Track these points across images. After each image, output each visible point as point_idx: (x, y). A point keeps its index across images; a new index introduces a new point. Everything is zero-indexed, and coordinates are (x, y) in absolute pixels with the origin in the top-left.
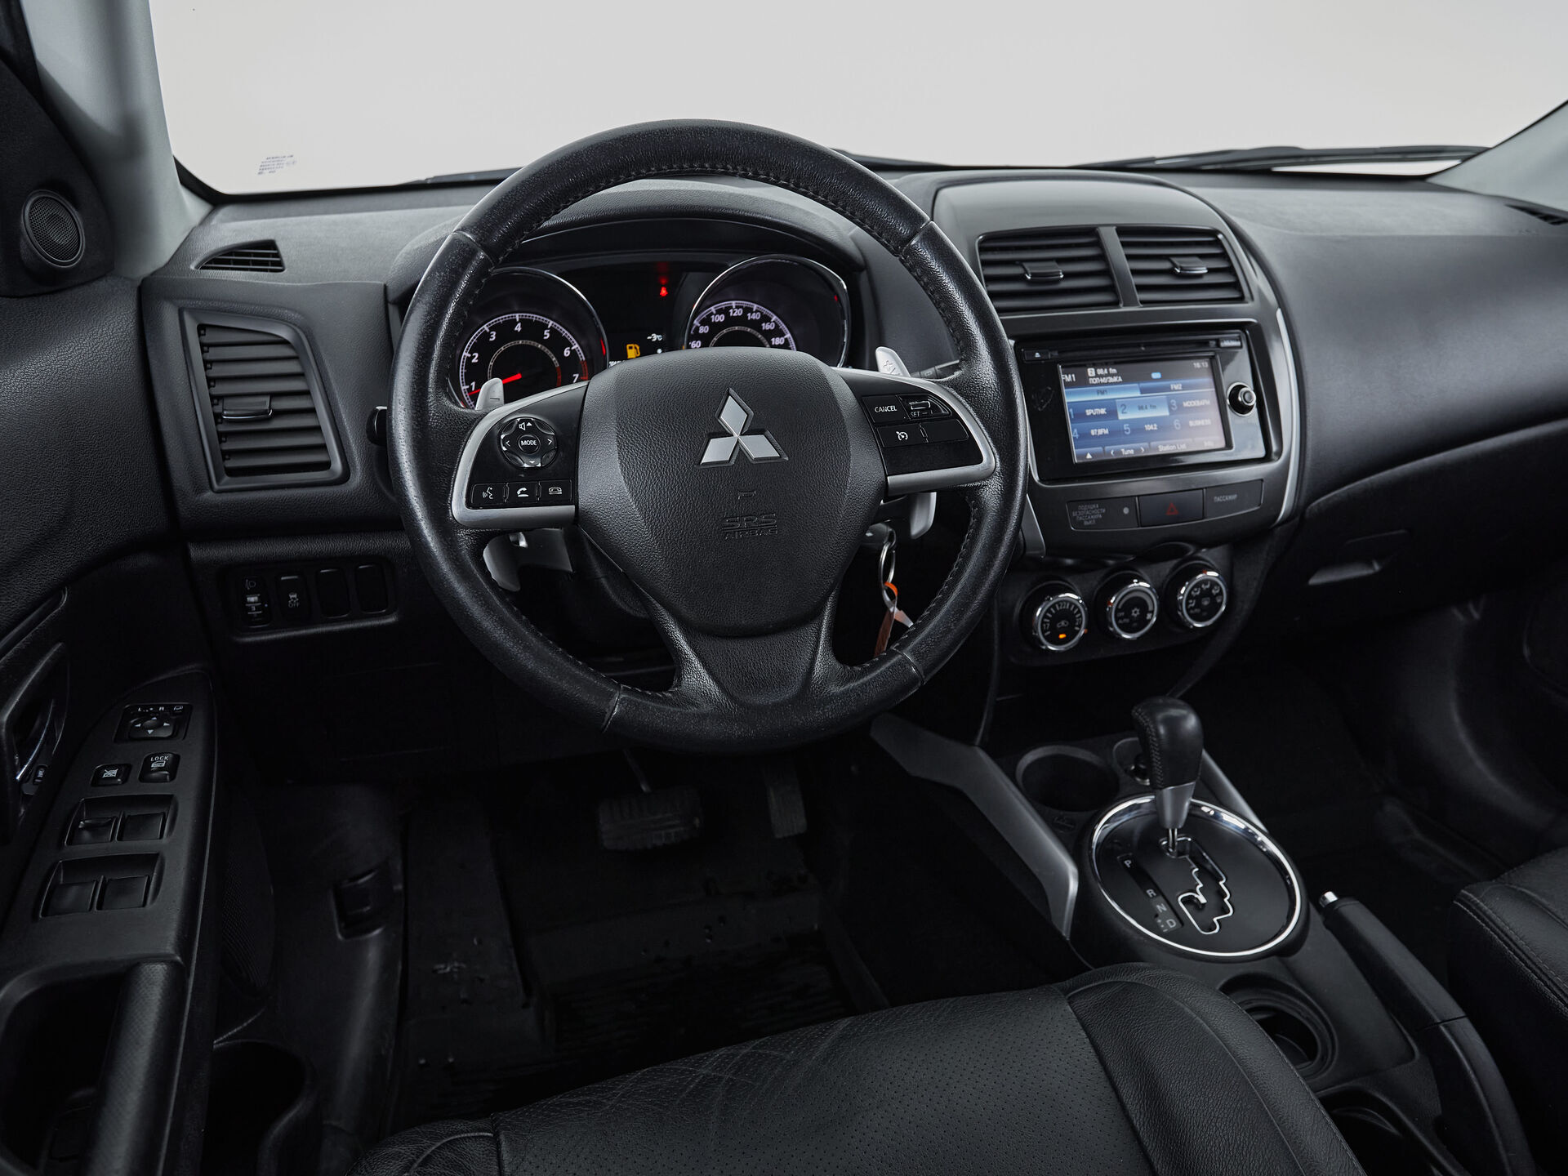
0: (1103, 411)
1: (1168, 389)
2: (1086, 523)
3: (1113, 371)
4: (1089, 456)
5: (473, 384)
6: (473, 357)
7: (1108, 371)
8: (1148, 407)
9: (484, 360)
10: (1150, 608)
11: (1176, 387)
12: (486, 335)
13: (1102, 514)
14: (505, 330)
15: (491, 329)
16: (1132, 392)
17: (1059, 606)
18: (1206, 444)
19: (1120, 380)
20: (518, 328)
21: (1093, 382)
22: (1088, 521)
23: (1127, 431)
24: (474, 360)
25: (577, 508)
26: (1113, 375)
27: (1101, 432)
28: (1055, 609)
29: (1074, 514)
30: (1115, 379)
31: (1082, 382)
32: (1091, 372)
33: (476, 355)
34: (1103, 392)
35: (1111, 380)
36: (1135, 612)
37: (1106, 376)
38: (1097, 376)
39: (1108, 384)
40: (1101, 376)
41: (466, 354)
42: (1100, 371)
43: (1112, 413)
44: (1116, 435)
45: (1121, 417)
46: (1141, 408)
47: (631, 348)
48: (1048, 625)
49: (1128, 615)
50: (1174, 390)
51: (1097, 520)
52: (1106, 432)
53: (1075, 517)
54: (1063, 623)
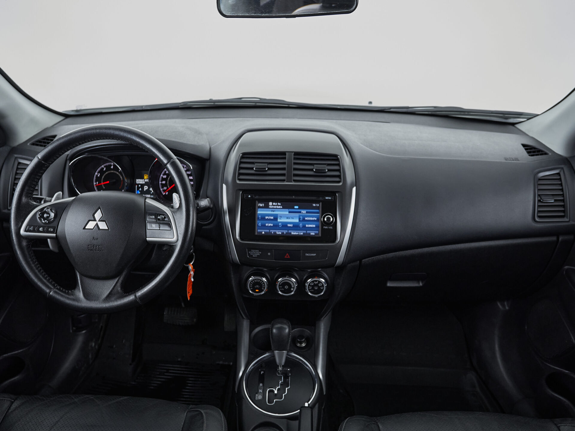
0: (272, 218)
1: (300, 212)
2: (253, 256)
3: (280, 204)
4: (263, 233)
5: (97, 183)
6: (98, 175)
7: (277, 204)
8: (291, 218)
9: (101, 176)
10: (293, 286)
11: (304, 212)
12: (103, 169)
13: (260, 254)
14: (108, 167)
15: (104, 167)
16: (286, 212)
17: (256, 280)
18: (311, 234)
19: (281, 207)
20: (112, 167)
21: (271, 207)
22: (254, 255)
23: (280, 226)
24: (99, 176)
25: (56, 235)
26: (279, 206)
27: (270, 225)
28: (254, 281)
29: (249, 252)
30: (279, 207)
31: (267, 207)
32: (270, 203)
33: (99, 174)
34: (273, 211)
35: (278, 207)
36: (286, 287)
37: (276, 205)
38: (272, 205)
39: (276, 208)
40: (274, 205)
41: (96, 174)
42: (274, 204)
43: (276, 218)
44: (276, 227)
45: (279, 220)
46: (287, 218)
47: (145, 176)
48: (252, 286)
49: (283, 287)
50: (302, 213)
51: (258, 255)
52: (272, 225)
53: (250, 253)
54: (257, 286)
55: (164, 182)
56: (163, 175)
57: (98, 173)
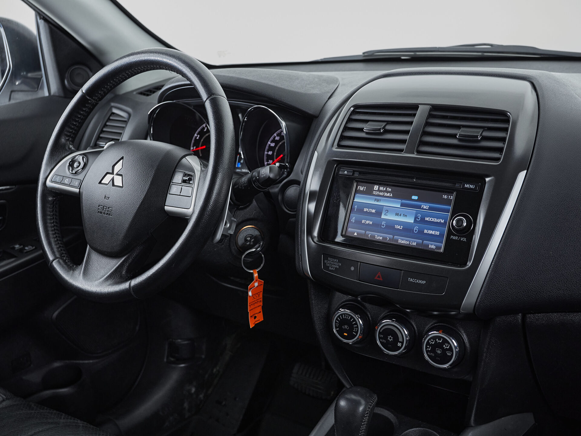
0: (374, 211)
1: (419, 207)
2: (329, 268)
3: (390, 190)
4: (356, 234)
5: (195, 147)
7: (386, 189)
8: (402, 215)
9: (200, 139)
10: (401, 340)
11: (425, 207)
12: (204, 128)
13: (339, 266)
16: (396, 204)
18: (430, 246)
19: (391, 195)
21: (375, 193)
22: (332, 267)
23: (383, 225)
24: (198, 138)
25: (79, 191)
26: (388, 192)
27: (368, 222)
28: (342, 317)
29: (326, 261)
30: (388, 195)
31: (369, 192)
32: (376, 187)
33: (199, 136)
34: (378, 201)
35: (386, 194)
36: (390, 338)
37: (384, 191)
38: (379, 190)
39: (383, 196)
40: (381, 191)
42: (381, 188)
43: (379, 213)
44: (376, 226)
45: (383, 217)
46: (397, 214)
48: (339, 322)
49: (385, 338)
50: (423, 209)
51: (336, 268)
52: (371, 223)
53: (326, 264)
54: (346, 327)
55: (270, 153)
56: (271, 143)
57: (197, 135)
